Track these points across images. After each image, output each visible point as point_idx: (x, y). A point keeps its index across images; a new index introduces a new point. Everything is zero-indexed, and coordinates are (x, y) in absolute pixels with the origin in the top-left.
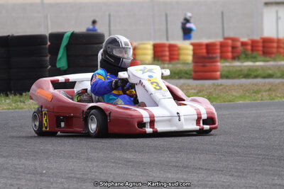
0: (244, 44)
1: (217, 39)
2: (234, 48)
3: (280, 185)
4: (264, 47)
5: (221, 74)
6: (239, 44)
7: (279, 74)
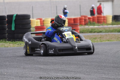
0: (89, 18)
1: (78, 17)
2: (85, 20)
3: (105, 78)
4: (98, 19)
5: (80, 31)
6: (87, 18)
7: (104, 31)
